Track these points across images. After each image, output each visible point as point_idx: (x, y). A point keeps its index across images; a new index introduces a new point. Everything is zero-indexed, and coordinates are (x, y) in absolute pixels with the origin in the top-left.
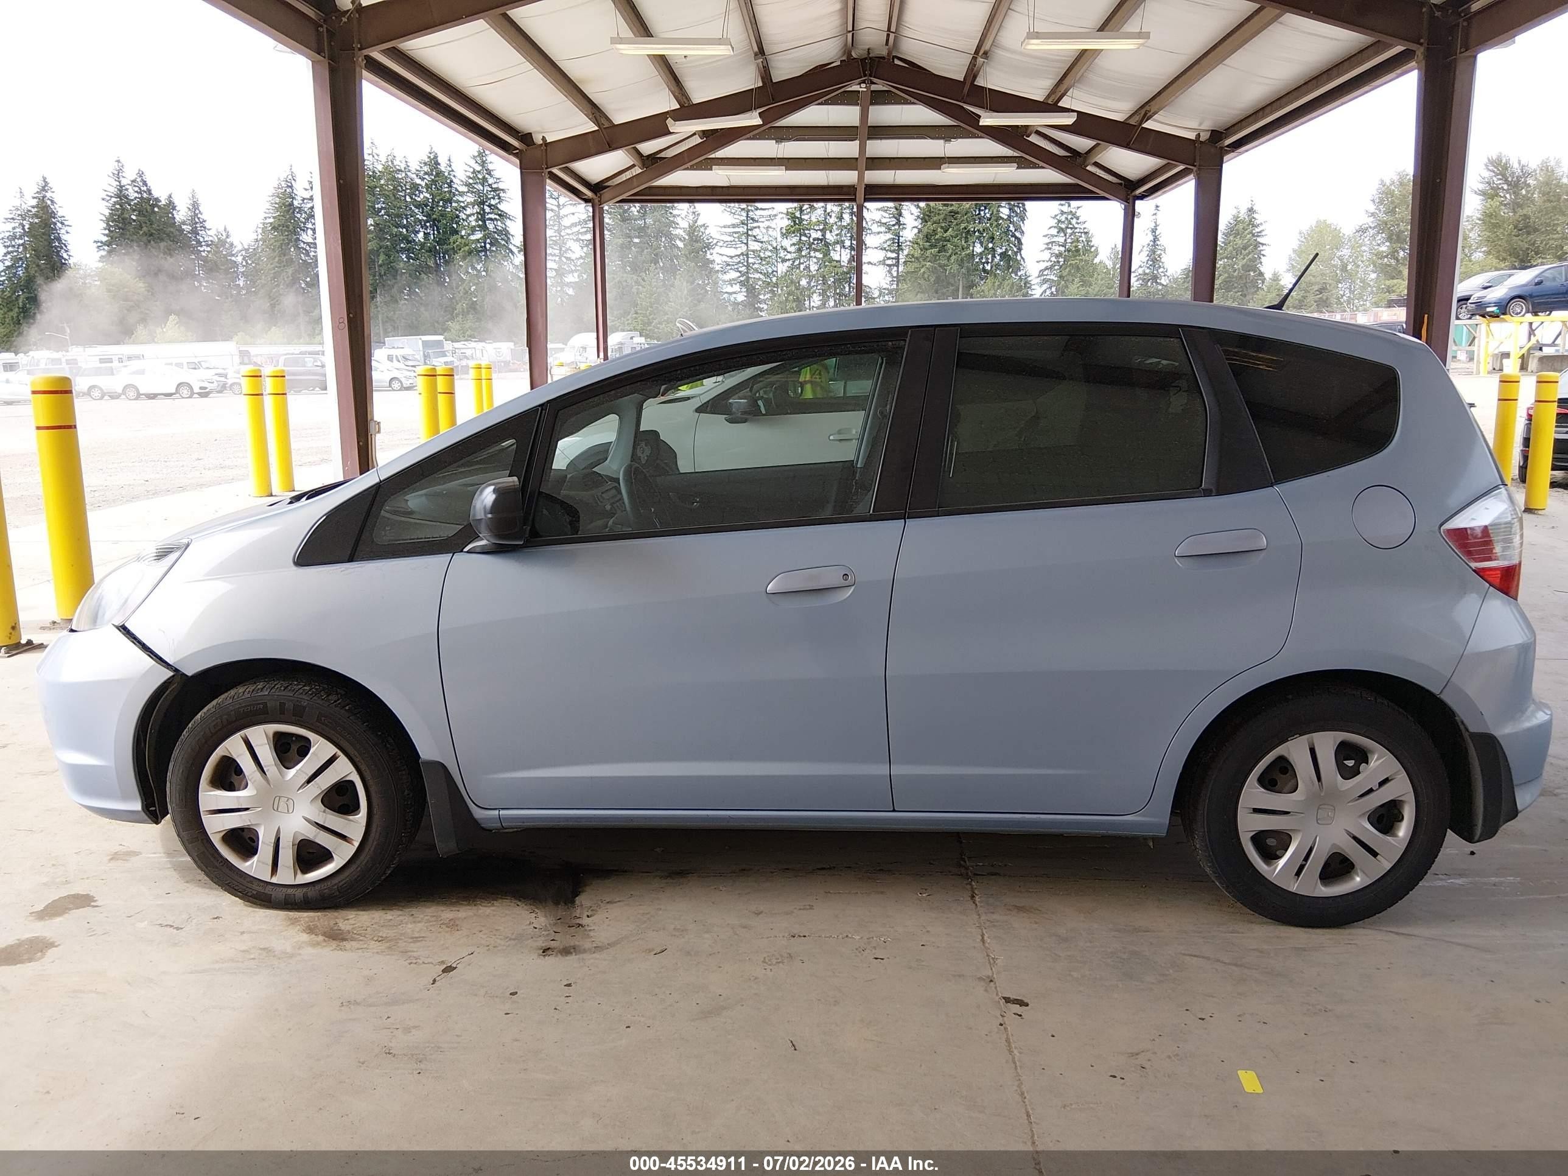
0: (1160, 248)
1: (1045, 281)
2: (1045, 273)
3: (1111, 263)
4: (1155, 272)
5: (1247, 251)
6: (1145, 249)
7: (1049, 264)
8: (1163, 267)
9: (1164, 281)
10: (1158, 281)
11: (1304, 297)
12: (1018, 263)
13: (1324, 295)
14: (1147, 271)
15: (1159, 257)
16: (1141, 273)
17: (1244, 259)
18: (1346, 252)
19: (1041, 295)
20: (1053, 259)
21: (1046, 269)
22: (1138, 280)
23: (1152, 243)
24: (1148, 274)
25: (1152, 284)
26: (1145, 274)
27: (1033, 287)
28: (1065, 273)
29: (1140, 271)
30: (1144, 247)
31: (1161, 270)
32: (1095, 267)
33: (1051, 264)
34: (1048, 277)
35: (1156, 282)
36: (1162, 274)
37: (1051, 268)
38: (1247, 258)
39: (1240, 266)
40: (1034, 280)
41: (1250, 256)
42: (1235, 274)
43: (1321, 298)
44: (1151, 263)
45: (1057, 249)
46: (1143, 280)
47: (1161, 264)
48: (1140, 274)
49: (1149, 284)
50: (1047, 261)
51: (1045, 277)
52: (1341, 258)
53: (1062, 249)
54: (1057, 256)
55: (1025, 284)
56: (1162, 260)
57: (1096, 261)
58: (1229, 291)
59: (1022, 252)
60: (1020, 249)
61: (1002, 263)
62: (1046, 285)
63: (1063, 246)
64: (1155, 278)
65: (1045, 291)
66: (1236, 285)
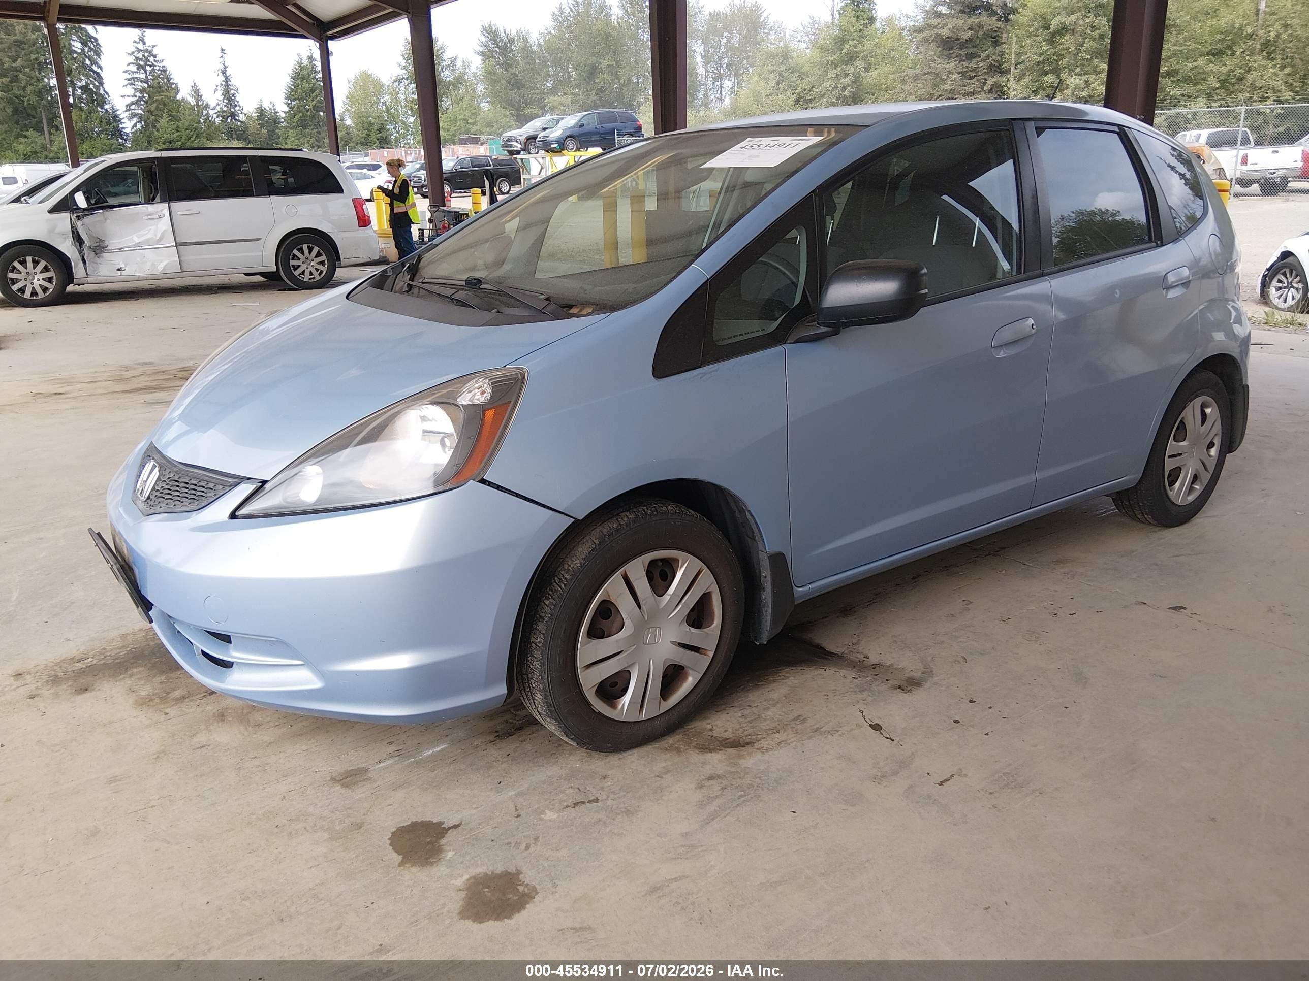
0: (232, 88)
1: (134, 116)
2: (133, 107)
3: (194, 101)
4: (232, 110)
5: (314, 94)
6: (219, 88)
7: (134, 99)
8: (239, 106)
9: (242, 118)
10: (237, 118)
11: (368, 135)
12: (102, 96)
13: (383, 134)
14: (225, 109)
15: (233, 96)
16: (219, 110)
17: (313, 101)
18: (387, 98)
19: (132, 129)
20: (138, 94)
21: (132, 103)
22: (218, 117)
23: (224, 83)
24: (226, 111)
25: (231, 120)
26: (224, 111)
27: (123, 121)
28: (153, 107)
29: (218, 108)
30: (217, 86)
31: (237, 108)
32: (179, 103)
33: (136, 99)
34: (136, 111)
35: (235, 119)
36: (239, 112)
37: (136, 103)
38: (315, 100)
39: (311, 107)
40: (123, 115)
41: (318, 98)
42: (309, 113)
43: (381, 136)
44: (227, 101)
45: (139, 85)
46: (223, 117)
47: (236, 103)
48: (219, 112)
49: (229, 120)
50: (132, 97)
51: (132, 111)
52: (385, 103)
53: (145, 85)
54: (141, 92)
55: (114, 118)
56: (237, 99)
57: (179, 97)
58: (306, 129)
59: (104, 86)
60: (101, 84)
61: (84, 96)
62: (135, 119)
63: (145, 82)
64: (233, 115)
65: (135, 125)
66: (310, 123)
